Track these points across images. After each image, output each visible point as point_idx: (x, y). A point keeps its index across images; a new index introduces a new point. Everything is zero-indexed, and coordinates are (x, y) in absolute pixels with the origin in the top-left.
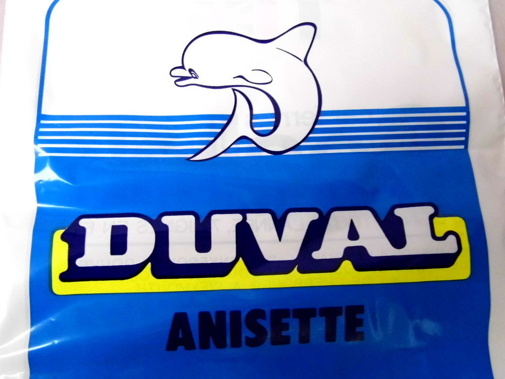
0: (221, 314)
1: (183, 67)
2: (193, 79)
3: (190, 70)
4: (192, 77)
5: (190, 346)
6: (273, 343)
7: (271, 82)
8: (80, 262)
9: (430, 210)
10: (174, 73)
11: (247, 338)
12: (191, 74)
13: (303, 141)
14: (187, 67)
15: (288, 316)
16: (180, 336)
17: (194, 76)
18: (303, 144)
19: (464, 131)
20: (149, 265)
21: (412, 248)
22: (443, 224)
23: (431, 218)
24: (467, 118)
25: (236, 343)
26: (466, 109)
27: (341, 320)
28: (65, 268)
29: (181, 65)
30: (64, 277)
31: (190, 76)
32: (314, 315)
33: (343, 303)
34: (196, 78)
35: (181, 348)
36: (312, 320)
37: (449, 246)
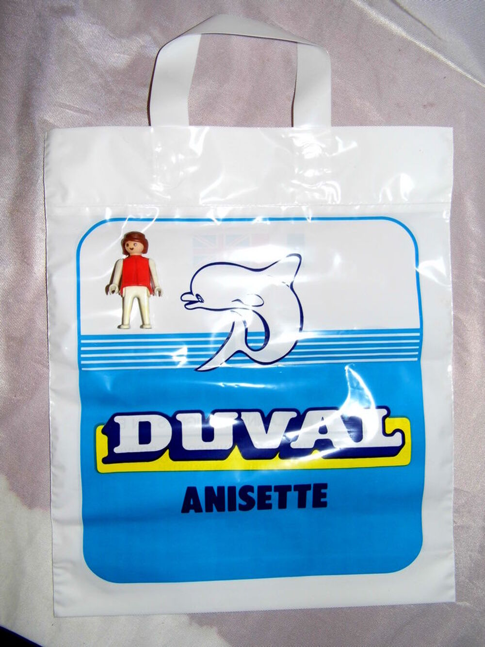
0: (221, 489)
1: (191, 293)
2: (199, 303)
3: (197, 295)
4: (199, 301)
5: (198, 509)
6: (259, 508)
7: (263, 304)
8: (117, 450)
9: (384, 412)
10: (184, 298)
11: (240, 505)
12: (198, 298)
13: (287, 354)
14: (195, 293)
15: (270, 490)
16: (192, 503)
17: (200, 300)
18: (286, 357)
19: (418, 347)
20: (168, 451)
21: (367, 442)
22: (392, 424)
23: (384, 418)
24: (421, 338)
25: (232, 508)
26: (420, 330)
27: (310, 494)
28: (106, 454)
29: (190, 291)
30: (106, 461)
31: (197, 300)
32: (290, 490)
33: (312, 481)
34: (202, 302)
35: (192, 511)
36: (289, 493)
37: (396, 441)
